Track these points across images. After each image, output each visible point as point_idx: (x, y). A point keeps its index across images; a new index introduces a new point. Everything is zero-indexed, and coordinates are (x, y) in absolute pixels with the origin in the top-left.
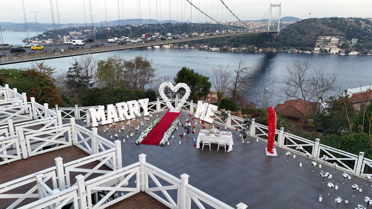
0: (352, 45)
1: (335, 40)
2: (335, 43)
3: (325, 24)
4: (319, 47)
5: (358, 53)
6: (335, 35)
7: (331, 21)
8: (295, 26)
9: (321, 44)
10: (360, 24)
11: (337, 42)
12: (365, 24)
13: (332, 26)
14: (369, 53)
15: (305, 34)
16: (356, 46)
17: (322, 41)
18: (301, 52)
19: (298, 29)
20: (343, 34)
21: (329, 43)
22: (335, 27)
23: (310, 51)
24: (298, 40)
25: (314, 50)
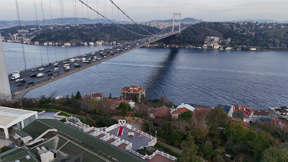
0: (228, 43)
1: (217, 39)
2: (217, 41)
3: (210, 27)
4: (207, 44)
5: (232, 48)
6: (217, 35)
7: (215, 25)
8: (191, 29)
9: (208, 42)
10: (233, 28)
11: (218, 40)
12: (237, 27)
13: (215, 29)
14: (238, 48)
15: (197, 35)
16: (230, 43)
17: (209, 40)
18: (195, 47)
19: (193, 31)
20: (222, 35)
21: (213, 41)
22: (217, 30)
23: (201, 47)
24: (193, 39)
25: (203, 46)
